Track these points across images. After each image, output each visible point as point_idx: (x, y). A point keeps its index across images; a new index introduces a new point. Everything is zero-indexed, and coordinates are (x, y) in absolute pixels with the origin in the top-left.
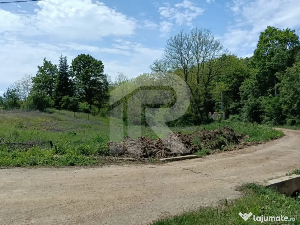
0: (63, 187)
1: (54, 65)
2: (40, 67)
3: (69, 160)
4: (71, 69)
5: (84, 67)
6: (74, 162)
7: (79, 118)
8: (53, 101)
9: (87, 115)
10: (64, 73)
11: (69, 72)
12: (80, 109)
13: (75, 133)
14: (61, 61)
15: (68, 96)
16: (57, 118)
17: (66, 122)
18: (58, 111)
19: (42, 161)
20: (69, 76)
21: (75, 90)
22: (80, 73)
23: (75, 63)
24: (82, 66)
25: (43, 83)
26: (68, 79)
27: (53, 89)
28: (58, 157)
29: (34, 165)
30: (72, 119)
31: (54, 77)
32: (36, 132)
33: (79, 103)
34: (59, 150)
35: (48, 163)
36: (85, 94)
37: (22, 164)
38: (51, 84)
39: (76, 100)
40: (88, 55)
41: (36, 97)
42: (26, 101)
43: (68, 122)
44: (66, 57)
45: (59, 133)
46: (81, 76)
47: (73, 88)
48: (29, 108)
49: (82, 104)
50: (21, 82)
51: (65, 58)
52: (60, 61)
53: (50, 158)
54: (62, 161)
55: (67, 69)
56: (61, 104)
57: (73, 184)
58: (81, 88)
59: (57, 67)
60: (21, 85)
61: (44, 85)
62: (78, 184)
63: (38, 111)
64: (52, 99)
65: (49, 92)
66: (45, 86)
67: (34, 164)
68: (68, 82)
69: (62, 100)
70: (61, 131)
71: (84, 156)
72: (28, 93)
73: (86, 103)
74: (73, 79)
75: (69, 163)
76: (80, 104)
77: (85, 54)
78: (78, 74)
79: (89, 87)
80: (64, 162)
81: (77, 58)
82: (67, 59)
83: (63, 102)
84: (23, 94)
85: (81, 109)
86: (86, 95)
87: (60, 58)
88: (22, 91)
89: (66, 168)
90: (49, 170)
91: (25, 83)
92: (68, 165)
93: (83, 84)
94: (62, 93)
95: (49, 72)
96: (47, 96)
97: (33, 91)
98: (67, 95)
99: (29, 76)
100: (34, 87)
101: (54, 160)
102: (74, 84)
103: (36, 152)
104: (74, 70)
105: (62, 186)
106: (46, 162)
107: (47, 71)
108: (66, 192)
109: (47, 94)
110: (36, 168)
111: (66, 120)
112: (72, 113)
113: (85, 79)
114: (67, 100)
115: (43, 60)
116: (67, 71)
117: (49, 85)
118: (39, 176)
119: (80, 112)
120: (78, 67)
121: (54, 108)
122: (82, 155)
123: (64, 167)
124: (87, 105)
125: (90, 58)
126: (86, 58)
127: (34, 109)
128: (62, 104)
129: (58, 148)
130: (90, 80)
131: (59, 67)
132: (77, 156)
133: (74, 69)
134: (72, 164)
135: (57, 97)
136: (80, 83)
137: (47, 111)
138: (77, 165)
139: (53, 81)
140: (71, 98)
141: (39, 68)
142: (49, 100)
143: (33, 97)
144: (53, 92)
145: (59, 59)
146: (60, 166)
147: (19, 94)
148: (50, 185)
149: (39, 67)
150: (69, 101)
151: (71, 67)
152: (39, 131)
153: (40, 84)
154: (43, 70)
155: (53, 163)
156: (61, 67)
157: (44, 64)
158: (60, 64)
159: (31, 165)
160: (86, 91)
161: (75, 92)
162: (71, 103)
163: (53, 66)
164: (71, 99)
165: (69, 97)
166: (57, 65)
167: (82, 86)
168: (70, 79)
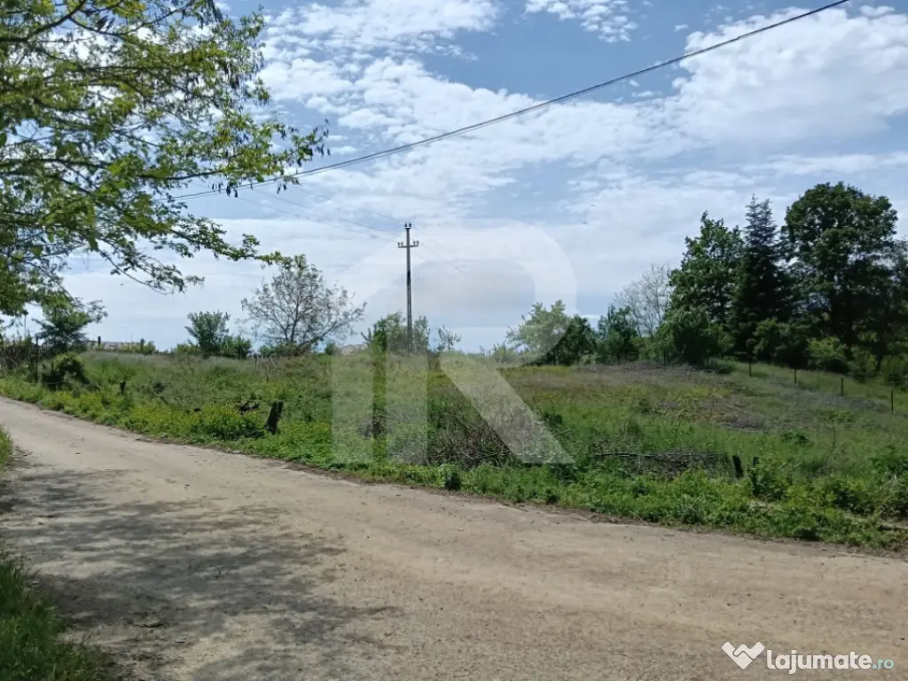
0: (790, 603)
1: (731, 229)
2: (691, 242)
3: (798, 522)
4: (784, 235)
5: (826, 224)
6: (814, 529)
7: (811, 389)
8: (727, 337)
9: (837, 378)
10: (761, 249)
11: (777, 246)
12: (811, 358)
13: (802, 438)
14: (754, 216)
15: (775, 319)
16: (744, 388)
17: (769, 399)
18: (745, 366)
19: (714, 512)
20: (776, 259)
21: (795, 299)
22: (811, 244)
23: (795, 215)
24: (818, 224)
25: (700, 286)
26: (775, 268)
27: (730, 300)
28: (761, 507)
29: (693, 523)
30: (788, 391)
31: (733, 265)
32: (685, 427)
33: (808, 340)
34: (763, 485)
35: (732, 522)
36: (828, 312)
37: (661, 515)
38: (722, 286)
39: (800, 332)
40: (840, 185)
41: (682, 325)
42: (652, 338)
43: (777, 400)
44: (767, 202)
45: (749, 433)
46: (818, 255)
47: (789, 293)
48: (661, 358)
49: (818, 342)
50: (640, 286)
51: (765, 206)
52: (748, 215)
53: (738, 506)
54: (776, 520)
55: (771, 236)
56: (753, 345)
57: (821, 601)
58: (815, 291)
59: (742, 236)
60: (639, 296)
61: (703, 291)
62: (839, 603)
63: (685, 366)
64: (725, 329)
65: (715, 312)
66: (705, 294)
67: (692, 520)
68: (775, 275)
69: (756, 334)
70: (757, 426)
71: (848, 516)
72: (658, 317)
73: (835, 339)
74: (790, 267)
75: (798, 531)
76: (814, 342)
77: (828, 184)
78: (805, 248)
79: (844, 287)
80: (782, 525)
81: (802, 199)
82: (770, 206)
83: (758, 338)
84: (645, 320)
85: (816, 359)
86: (832, 314)
87: (748, 208)
88: (643, 313)
89: (790, 546)
90: (737, 544)
91: (650, 288)
92: (795, 537)
93: (822, 278)
94: (755, 312)
95: (718, 253)
96: (713, 321)
97: (673, 308)
98: (771, 318)
99: (662, 269)
100: (675, 299)
101: (749, 515)
102: (794, 281)
103: (696, 485)
104: (793, 239)
105: (786, 599)
106: (728, 517)
107: (710, 248)
108: (802, 623)
109: (712, 318)
110: (699, 533)
111: (769, 395)
112: (786, 373)
113: (831, 261)
114: (772, 334)
115: (701, 217)
116: (772, 244)
117: (716, 289)
118: (711, 559)
119: (813, 368)
120: (804, 228)
121: (733, 358)
122: (840, 511)
123: (782, 542)
124: (836, 346)
125: (845, 193)
126: (834, 195)
127: (676, 360)
128: (757, 343)
129: (760, 478)
130: (847, 266)
131: (747, 235)
132: (822, 513)
133: (792, 232)
134: (809, 537)
135: (740, 324)
136: (813, 275)
137: (713, 368)
138: (823, 540)
139: (728, 278)
140: (783, 325)
141: (689, 244)
142: (718, 334)
143: (674, 327)
144: (728, 309)
145: (748, 210)
146: (770, 535)
147: (635, 319)
148: (748, 589)
149: (688, 240)
150: (779, 333)
151: (783, 229)
152: (695, 425)
153: (692, 289)
154: (701, 247)
155: (748, 524)
156: (752, 234)
157: (703, 231)
158: (748, 224)
159: (685, 522)
160: (831, 302)
161: (796, 307)
162: (785, 340)
163: (730, 233)
164: (785, 328)
165: (778, 322)
166: (740, 229)
167: (818, 287)
168: (780, 268)
